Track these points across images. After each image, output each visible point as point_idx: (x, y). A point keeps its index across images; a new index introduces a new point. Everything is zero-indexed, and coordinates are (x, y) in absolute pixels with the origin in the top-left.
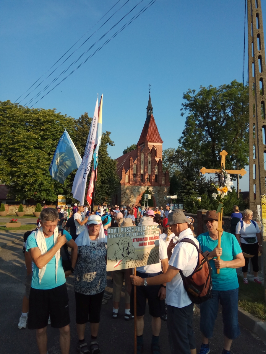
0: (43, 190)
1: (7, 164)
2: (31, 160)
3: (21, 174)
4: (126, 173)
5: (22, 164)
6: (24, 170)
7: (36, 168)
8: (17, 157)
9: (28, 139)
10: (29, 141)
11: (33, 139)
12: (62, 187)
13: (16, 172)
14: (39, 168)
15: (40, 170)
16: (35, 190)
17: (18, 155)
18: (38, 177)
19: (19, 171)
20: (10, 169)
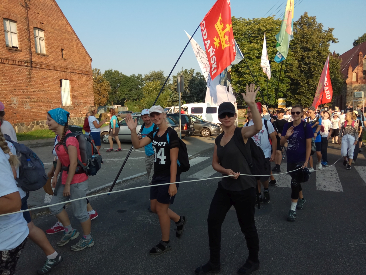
0: (265, 95)
1: (235, 75)
2: (255, 69)
3: (247, 82)
4: (353, 71)
5: (247, 74)
6: (249, 79)
7: (258, 76)
8: (243, 68)
9: (251, 50)
10: (252, 52)
11: (255, 49)
12: (282, 92)
13: (242, 81)
14: (261, 75)
15: (262, 78)
16: (258, 96)
17: (243, 66)
18: (260, 84)
19: (245, 80)
20: (238, 79)
